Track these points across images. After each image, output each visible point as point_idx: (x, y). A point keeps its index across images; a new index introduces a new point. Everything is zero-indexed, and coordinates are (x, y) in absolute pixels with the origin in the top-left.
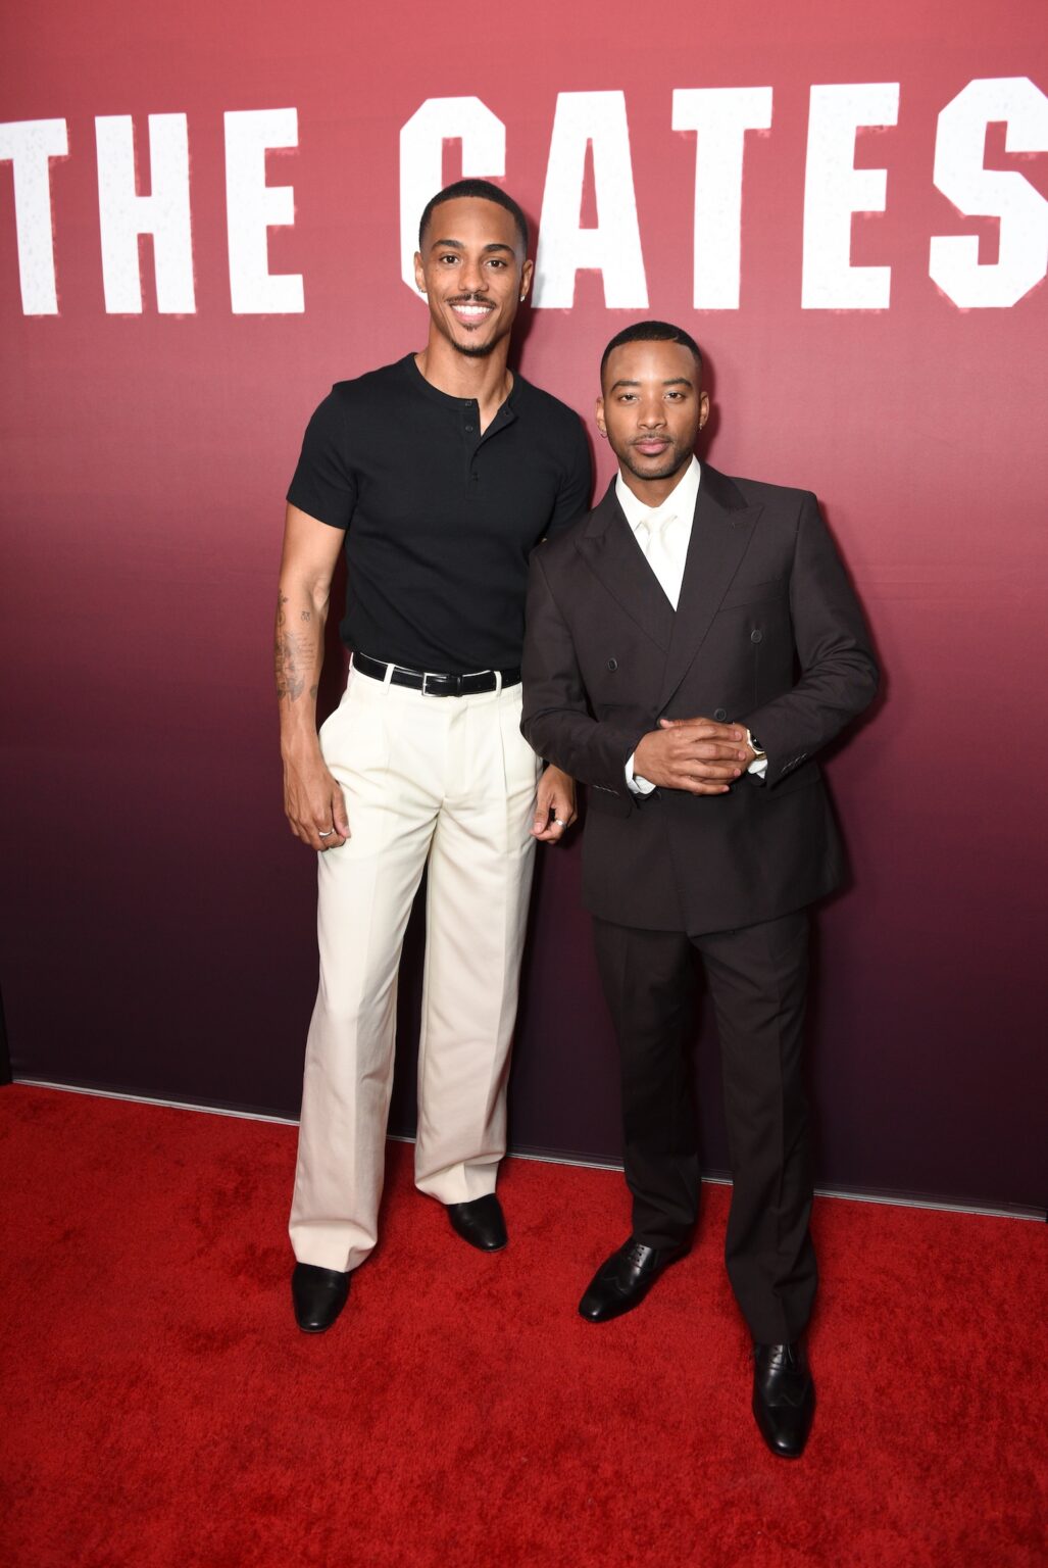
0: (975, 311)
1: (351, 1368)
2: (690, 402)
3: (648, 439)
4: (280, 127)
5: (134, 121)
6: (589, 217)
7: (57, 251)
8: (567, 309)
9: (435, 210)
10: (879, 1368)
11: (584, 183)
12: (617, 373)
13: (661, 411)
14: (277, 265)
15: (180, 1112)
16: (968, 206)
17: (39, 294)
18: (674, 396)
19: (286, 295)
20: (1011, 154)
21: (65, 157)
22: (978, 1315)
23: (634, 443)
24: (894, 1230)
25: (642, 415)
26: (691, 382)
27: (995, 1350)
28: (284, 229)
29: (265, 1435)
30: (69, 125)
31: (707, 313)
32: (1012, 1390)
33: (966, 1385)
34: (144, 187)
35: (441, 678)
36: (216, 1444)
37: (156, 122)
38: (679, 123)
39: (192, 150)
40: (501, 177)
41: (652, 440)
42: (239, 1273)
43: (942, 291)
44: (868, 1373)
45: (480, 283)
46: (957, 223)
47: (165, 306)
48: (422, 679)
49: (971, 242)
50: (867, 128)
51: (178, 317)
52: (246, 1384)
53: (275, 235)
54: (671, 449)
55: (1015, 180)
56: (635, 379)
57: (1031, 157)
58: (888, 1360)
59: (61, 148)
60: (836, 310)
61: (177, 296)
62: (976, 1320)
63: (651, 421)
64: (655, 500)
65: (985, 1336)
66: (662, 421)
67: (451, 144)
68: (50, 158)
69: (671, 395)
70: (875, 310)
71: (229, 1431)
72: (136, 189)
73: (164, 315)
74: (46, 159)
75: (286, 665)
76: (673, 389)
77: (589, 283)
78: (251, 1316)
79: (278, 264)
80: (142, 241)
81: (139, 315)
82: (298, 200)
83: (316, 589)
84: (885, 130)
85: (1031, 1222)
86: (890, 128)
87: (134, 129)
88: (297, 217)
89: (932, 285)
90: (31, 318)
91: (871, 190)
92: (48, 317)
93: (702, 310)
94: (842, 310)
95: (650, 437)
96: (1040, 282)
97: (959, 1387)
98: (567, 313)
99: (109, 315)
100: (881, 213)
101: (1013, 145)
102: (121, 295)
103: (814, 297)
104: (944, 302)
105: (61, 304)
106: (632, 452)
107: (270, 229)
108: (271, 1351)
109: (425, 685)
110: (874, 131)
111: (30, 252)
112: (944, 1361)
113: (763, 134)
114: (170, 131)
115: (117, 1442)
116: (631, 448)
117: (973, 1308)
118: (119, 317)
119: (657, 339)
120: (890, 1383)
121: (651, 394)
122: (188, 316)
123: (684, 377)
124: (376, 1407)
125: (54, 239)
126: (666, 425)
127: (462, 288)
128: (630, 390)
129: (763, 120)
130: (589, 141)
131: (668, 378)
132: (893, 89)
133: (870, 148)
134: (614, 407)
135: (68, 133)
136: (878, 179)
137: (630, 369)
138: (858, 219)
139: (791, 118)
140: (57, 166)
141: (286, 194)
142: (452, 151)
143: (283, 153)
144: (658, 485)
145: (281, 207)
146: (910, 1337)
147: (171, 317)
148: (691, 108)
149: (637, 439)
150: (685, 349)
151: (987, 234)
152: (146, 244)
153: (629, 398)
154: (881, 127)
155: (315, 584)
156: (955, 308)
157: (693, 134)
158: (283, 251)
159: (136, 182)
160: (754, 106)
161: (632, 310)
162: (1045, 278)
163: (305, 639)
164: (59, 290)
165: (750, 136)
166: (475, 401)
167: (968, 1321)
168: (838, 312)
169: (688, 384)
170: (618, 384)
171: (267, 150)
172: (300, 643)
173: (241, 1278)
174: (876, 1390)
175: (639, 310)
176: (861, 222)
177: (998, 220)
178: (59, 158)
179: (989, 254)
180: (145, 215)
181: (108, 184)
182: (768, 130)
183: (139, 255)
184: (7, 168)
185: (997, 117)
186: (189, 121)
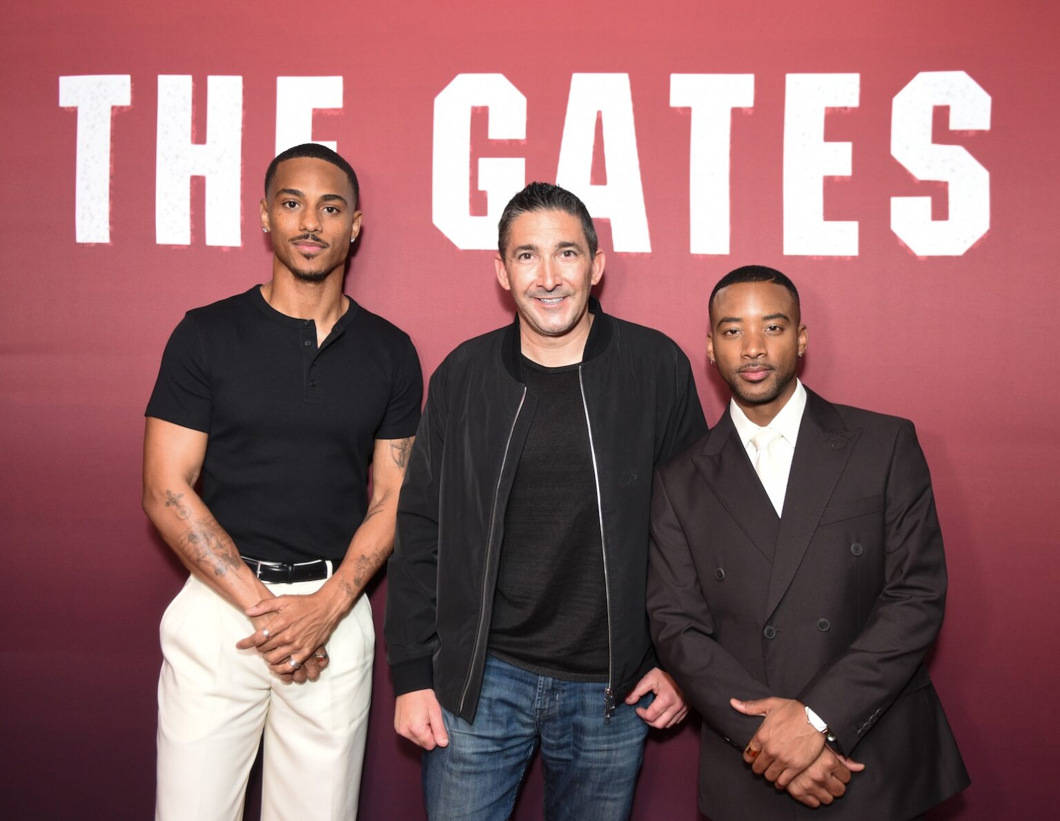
0: (931, 259)
2: (788, 334)
3: (751, 367)
4: (327, 91)
5: (194, 80)
7: (112, 187)
9: (281, 165)
11: (594, 147)
12: (722, 312)
13: (762, 344)
16: (921, 172)
17: (93, 224)
18: (773, 329)
20: (954, 132)
21: (128, 107)
23: (740, 371)
25: (745, 346)
26: (788, 316)
30: (132, 81)
34: (199, 135)
35: (275, 568)
37: (214, 82)
38: (676, 101)
39: (246, 106)
40: (522, 140)
41: (755, 368)
43: (901, 241)
46: (911, 186)
47: (214, 237)
49: (925, 203)
50: (833, 109)
51: (225, 250)
54: (773, 375)
56: (737, 316)
57: (970, 134)
59: (125, 99)
60: (813, 256)
61: (225, 231)
63: (753, 351)
64: (763, 420)
66: (763, 351)
67: (479, 111)
68: (113, 108)
69: (770, 328)
70: (846, 257)
72: (192, 138)
73: (212, 247)
74: (109, 108)
76: (772, 323)
80: (195, 183)
81: (187, 246)
84: (848, 111)
86: (853, 109)
87: (193, 87)
89: (894, 236)
90: (83, 245)
91: (840, 159)
92: (99, 246)
93: (698, 255)
94: (818, 257)
95: (753, 365)
96: (985, 235)
99: (159, 246)
100: (848, 177)
101: (955, 124)
102: (171, 229)
103: (793, 245)
104: (904, 250)
105: (113, 235)
106: (738, 379)
109: (258, 572)
110: (840, 112)
111: (87, 188)
113: (747, 112)
114: (227, 90)
116: (737, 375)
118: (168, 248)
119: (755, 281)
121: (753, 328)
122: (234, 249)
123: (782, 313)
125: (111, 177)
126: (766, 355)
127: (302, 228)
128: (734, 326)
129: (747, 100)
130: (599, 113)
131: (766, 314)
132: (854, 78)
133: (837, 125)
134: (720, 339)
135: (132, 87)
136: (844, 150)
137: (733, 307)
138: (829, 182)
139: (770, 100)
140: (119, 117)
142: (480, 117)
143: (329, 113)
144: (765, 409)
148: (685, 89)
149: (741, 367)
150: (782, 289)
151: (938, 195)
153: (733, 332)
154: (846, 108)
156: (913, 256)
157: (687, 111)
159: (193, 132)
160: (739, 90)
161: (637, 253)
162: (988, 232)
164: (112, 222)
165: (736, 113)
166: (313, 321)
168: (815, 258)
169: (786, 318)
170: (723, 321)
171: (314, 110)
175: (643, 254)
176: (831, 185)
177: (946, 184)
178: (122, 108)
179: (940, 212)
180: (199, 160)
181: (166, 133)
182: (751, 108)
183: (191, 194)
184: (72, 114)
185: (941, 103)
186: (245, 82)
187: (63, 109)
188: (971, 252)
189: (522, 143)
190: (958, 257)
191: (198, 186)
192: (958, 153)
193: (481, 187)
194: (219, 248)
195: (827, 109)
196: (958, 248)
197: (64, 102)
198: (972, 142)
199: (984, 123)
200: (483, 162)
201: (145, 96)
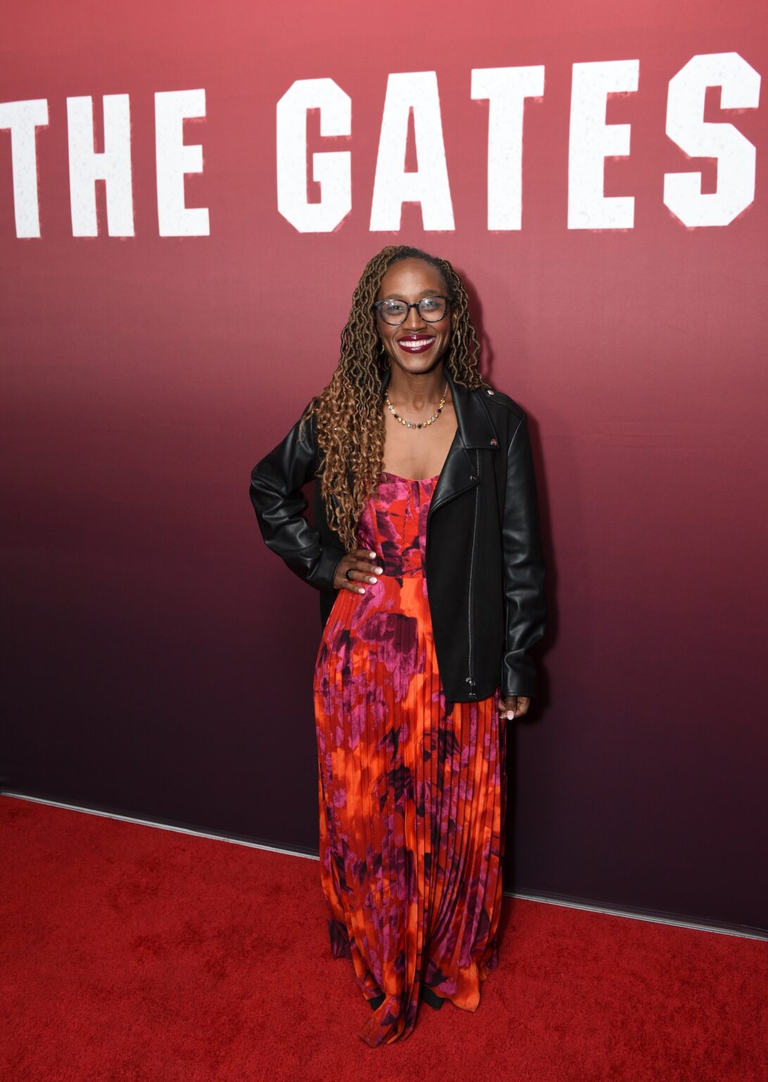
0: (698, 229)
1: (209, 1022)
4: (193, 103)
5: (93, 100)
6: (411, 164)
8: (395, 231)
10: (616, 1051)
11: (408, 139)
14: (191, 202)
15: (117, 822)
16: (692, 149)
17: (28, 224)
19: (197, 223)
20: (724, 110)
21: (46, 126)
22: (704, 1014)
24: (646, 942)
27: (713, 1042)
28: (196, 175)
29: (137, 1069)
30: (49, 104)
31: (497, 233)
32: (722, 1076)
33: (684, 1069)
34: (99, 147)
36: (100, 1074)
37: (108, 100)
38: (477, 93)
39: (133, 120)
40: (348, 136)
42: (140, 945)
43: (673, 214)
44: (607, 1054)
46: (683, 163)
47: (113, 231)
49: (695, 178)
50: (614, 94)
51: (122, 239)
52: (130, 1030)
53: (190, 180)
55: (728, 129)
57: (740, 112)
58: (625, 1045)
59: (44, 120)
60: (594, 230)
61: (122, 224)
62: (702, 1018)
65: (706, 1030)
67: (313, 112)
68: (36, 127)
70: (623, 229)
71: (111, 1065)
72: (94, 148)
73: (113, 238)
74: (34, 128)
77: (411, 212)
78: (143, 979)
79: (192, 200)
80: (98, 185)
81: (96, 238)
82: (206, 155)
84: (628, 95)
85: (757, 941)
86: (633, 93)
87: (93, 106)
88: (205, 167)
89: (666, 209)
90: (22, 240)
91: (619, 140)
92: (33, 240)
93: (494, 231)
94: (598, 230)
96: (750, 206)
97: (679, 1070)
98: (396, 234)
99: (75, 238)
100: (626, 157)
101: (726, 103)
102: (83, 224)
103: (576, 220)
104: (676, 222)
105: (42, 230)
107: (186, 176)
108: (153, 1005)
110: (620, 96)
111: (22, 193)
112: (671, 1049)
113: (538, 101)
114: (118, 107)
115: (28, 1067)
117: (701, 1008)
118: (81, 239)
120: (624, 1063)
122: (129, 238)
124: (222, 1054)
129: (538, 90)
130: (411, 109)
132: (634, 64)
133: (618, 109)
135: (49, 109)
136: (624, 131)
138: (609, 161)
139: (559, 88)
140: (41, 133)
141: (197, 150)
142: (313, 117)
143: (195, 121)
145: (194, 160)
146: (645, 1028)
147: (117, 240)
148: (484, 83)
151: (708, 171)
152: (100, 187)
154: (626, 93)
156: (683, 227)
157: (486, 102)
158: (195, 191)
159: (95, 143)
160: (532, 80)
161: (443, 231)
162: (753, 203)
164: (40, 221)
165: (529, 102)
167: (695, 1019)
168: (595, 231)
171: (184, 119)
173: (141, 949)
174: (612, 1068)
175: (446, 232)
176: (611, 164)
177: (715, 160)
178: (42, 127)
179: (709, 186)
180: (100, 166)
181: (75, 145)
182: (541, 97)
183: (96, 195)
184: (7, 135)
185: (713, 84)
186: (131, 99)
188: (735, 222)
189: (348, 139)
190: (724, 227)
192: (728, 131)
193: (316, 179)
194: (118, 239)
195: (609, 94)
196: (724, 219)
197: (2, 124)
198: (741, 120)
199: (753, 101)
200: (317, 157)
201: (58, 115)
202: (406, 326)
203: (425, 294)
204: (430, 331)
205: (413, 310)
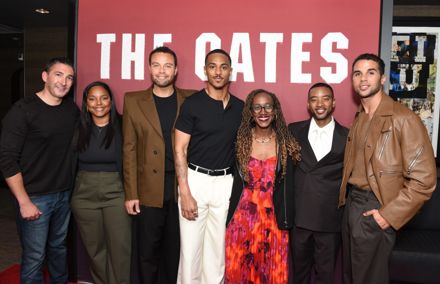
2: (330, 101)
4: (167, 38)
5: (132, 35)
6: (240, 61)
7: (110, 64)
8: (235, 81)
9: (209, 56)
11: (239, 53)
12: (312, 95)
17: (105, 74)
18: (326, 99)
20: (338, 49)
21: (114, 42)
30: (116, 35)
34: (133, 50)
35: (212, 171)
37: (137, 35)
38: (262, 40)
39: (146, 42)
43: (323, 79)
45: (220, 72)
46: (326, 64)
47: (137, 77)
48: (208, 171)
49: (330, 69)
50: (305, 43)
51: (140, 81)
56: (316, 96)
57: (343, 50)
59: (114, 40)
61: (140, 76)
63: (320, 105)
67: (208, 43)
68: (111, 43)
70: (308, 83)
72: (131, 50)
73: (136, 80)
75: (180, 169)
77: (240, 75)
81: (130, 80)
83: (185, 149)
84: (309, 43)
86: (310, 43)
87: (132, 37)
89: (321, 78)
90: (103, 79)
91: (306, 56)
92: (107, 79)
93: (267, 83)
94: (300, 83)
98: (235, 82)
99: (123, 79)
100: (309, 61)
101: (338, 47)
102: (126, 75)
103: (293, 80)
105: (110, 76)
109: (208, 173)
111: (104, 64)
114: (141, 38)
118: (125, 80)
119: (321, 87)
121: (320, 99)
122: (142, 80)
125: (110, 61)
127: (216, 74)
129: (281, 40)
130: (241, 44)
132: (310, 35)
133: (306, 47)
135: (116, 37)
136: (308, 54)
137: (315, 94)
138: (303, 63)
139: (287, 40)
140: (112, 45)
142: (208, 45)
143: (168, 44)
147: (138, 80)
148: (264, 37)
151: (333, 67)
153: (315, 100)
154: (308, 43)
155: (185, 148)
157: (265, 43)
159: (132, 49)
160: (279, 37)
161: (250, 82)
162: (347, 77)
163: (184, 162)
164: (110, 73)
165: (278, 44)
166: (222, 101)
169: (329, 96)
170: (312, 97)
171: (164, 43)
172: (183, 163)
175: (252, 82)
176: (304, 63)
177: (336, 64)
179: (334, 71)
180: (133, 56)
181: (125, 49)
182: (282, 43)
183: (131, 66)
184: (100, 44)
185: (334, 41)
186: (145, 35)
187: (98, 43)
188: (342, 82)
190: (339, 84)
191: (133, 63)
192: (339, 55)
195: (303, 43)
196: (339, 81)
197: (98, 41)
198: (343, 52)
199: (346, 47)
201: (119, 39)
202: (261, 113)
203: (267, 104)
204: (268, 115)
205: (263, 109)
